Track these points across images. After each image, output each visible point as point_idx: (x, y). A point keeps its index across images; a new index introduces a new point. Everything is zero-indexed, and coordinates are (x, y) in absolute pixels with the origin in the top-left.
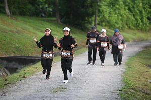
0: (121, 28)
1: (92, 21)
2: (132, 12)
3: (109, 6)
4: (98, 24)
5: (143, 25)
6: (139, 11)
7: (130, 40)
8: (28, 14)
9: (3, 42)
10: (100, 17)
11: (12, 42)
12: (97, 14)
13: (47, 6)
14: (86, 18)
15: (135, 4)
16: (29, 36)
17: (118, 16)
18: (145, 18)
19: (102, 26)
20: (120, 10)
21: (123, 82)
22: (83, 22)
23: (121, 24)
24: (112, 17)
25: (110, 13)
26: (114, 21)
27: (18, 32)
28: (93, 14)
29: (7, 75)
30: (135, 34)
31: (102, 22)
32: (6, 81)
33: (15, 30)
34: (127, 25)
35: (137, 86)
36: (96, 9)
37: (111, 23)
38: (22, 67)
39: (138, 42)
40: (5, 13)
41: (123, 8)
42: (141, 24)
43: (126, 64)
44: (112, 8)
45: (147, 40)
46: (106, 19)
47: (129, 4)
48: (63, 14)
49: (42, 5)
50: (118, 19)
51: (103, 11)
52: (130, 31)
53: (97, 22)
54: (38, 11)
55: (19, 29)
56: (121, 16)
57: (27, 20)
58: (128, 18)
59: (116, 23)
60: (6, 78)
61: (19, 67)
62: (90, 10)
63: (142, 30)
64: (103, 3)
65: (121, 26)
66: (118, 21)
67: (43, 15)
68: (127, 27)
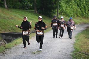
0: (72, 16)
1: (56, 12)
2: (79, 7)
3: (66, 3)
4: (59, 14)
5: (86, 14)
6: (83, 6)
7: (78, 23)
8: (18, 7)
9: (3, 24)
10: (61, 10)
11: (9, 24)
12: (59, 7)
13: (29, 3)
14: (52, 10)
15: (81, 2)
16: (19, 21)
17: (71, 9)
18: (87, 10)
19: (61, 15)
20: (72, 5)
21: (74, 48)
22: (50, 13)
23: (73, 14)
24: (67, 10)
25: (66, 7)
26: (69, 12)
27: (12, 18)
28: (56, 8)
29: (6, 43)
30: (81, 20)
31: (61, 12)
32: (5, 47)
33: (10, 17)
34: (76, 14)
35: (82, 50)
36: (58, 5)
37: (67, 13)
38: (14, 39)
39: (83, 24)
40: (4, 7)
41: (74, 4)
42: (85, 13)
43: (76, 37)
44: (67, 4)
45: (88, 23)
46: (64, 11)
47: (78, 2)
48: (38, 8)
49: (26, 2)
50: (71, 10)
51: (62, 6)
52: (78, 18)
53: (59, 12)
54: (24, 6)
55: (13, 17)
56: (73, 9)
57: (17, 11)
58: (77, 10)
59: (70, 13)
60: (5, 45)
61: (13, 39)
62: (55, 5)
63: (85, 17)
64: (62, 1)
65: (73, 15)
66: (71, 12)
67: (27, 8)
68: (76, 15)
